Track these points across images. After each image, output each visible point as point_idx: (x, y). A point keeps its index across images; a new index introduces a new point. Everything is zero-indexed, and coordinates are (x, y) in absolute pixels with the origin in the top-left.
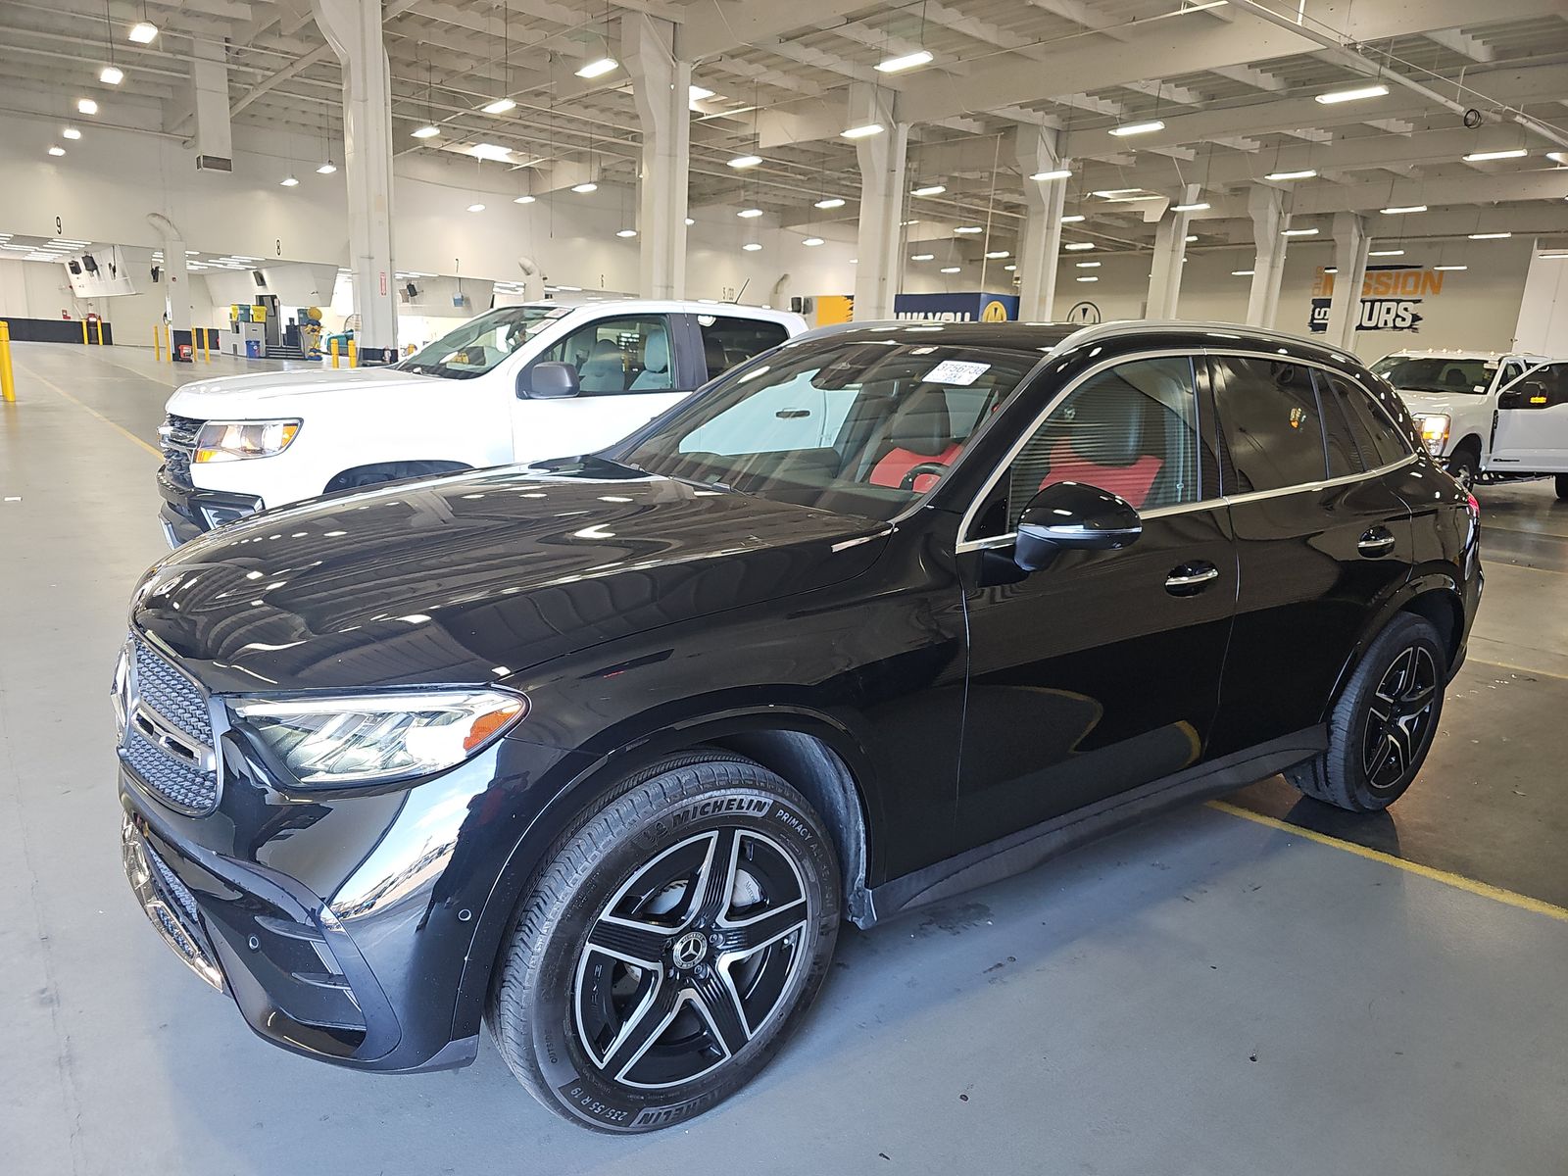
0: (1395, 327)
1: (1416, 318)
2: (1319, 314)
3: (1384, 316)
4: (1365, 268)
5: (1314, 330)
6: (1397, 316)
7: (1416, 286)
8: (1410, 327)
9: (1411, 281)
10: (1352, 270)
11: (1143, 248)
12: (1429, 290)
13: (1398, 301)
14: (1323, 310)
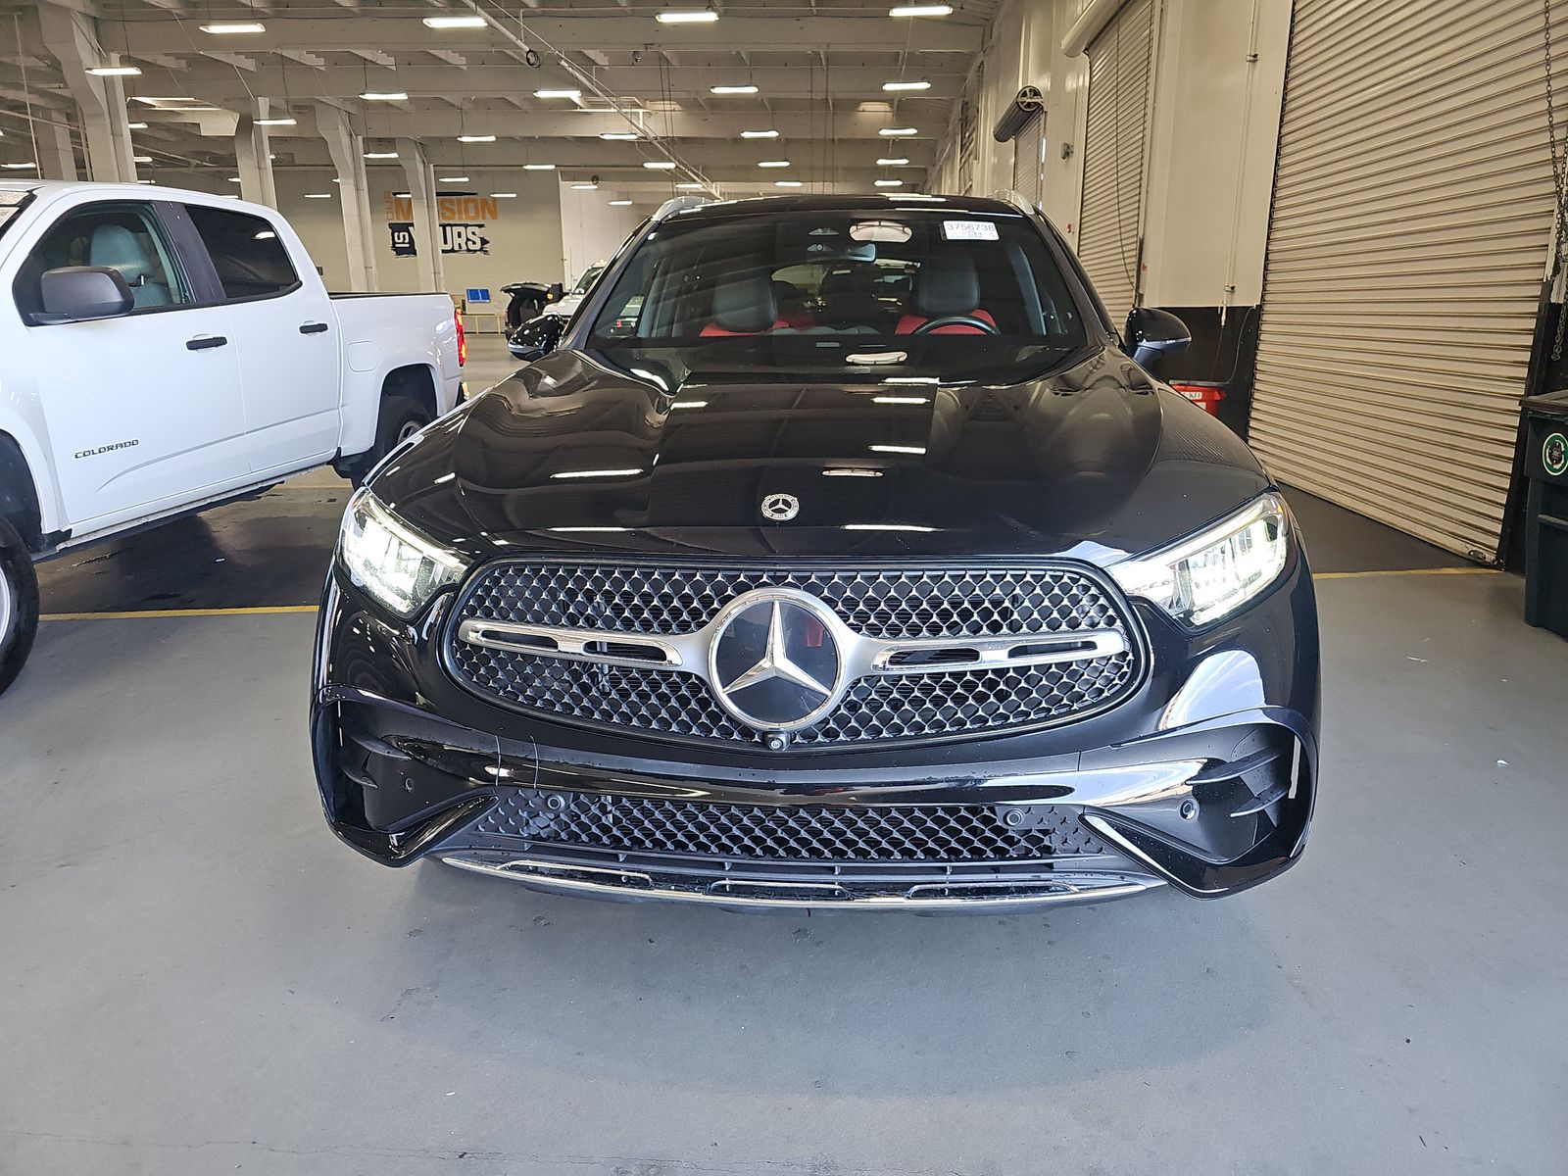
0: (468, 250)
1: (484, 242)
2: (399, 239)
3: (457, 241)
4: (435, 194)
5: (398, 254)
6: (468, 240)
7: (477, 212)
8: (481, 250)
9: (471, 206)
10: (425, 196)
11: (197, 166)
12: (488, 216)
13: (466, 226)
14: (401, 234)
